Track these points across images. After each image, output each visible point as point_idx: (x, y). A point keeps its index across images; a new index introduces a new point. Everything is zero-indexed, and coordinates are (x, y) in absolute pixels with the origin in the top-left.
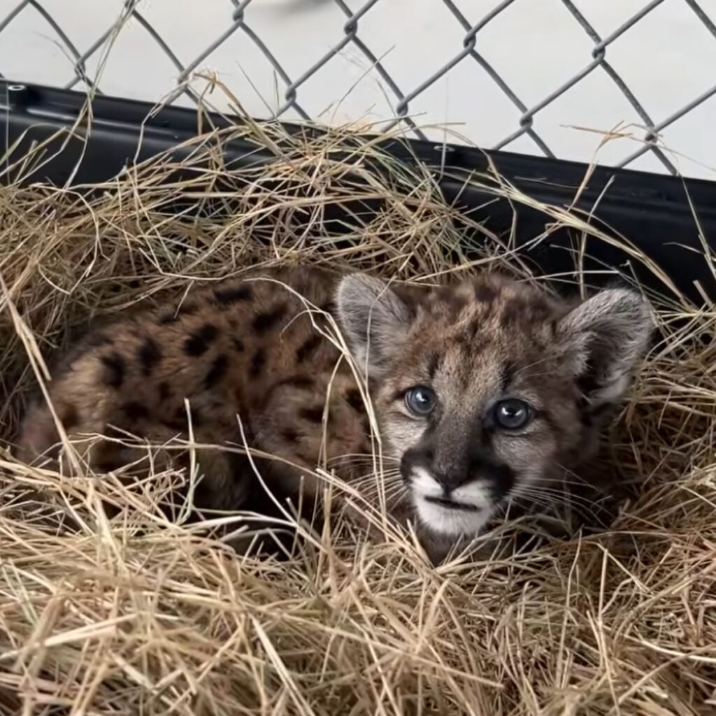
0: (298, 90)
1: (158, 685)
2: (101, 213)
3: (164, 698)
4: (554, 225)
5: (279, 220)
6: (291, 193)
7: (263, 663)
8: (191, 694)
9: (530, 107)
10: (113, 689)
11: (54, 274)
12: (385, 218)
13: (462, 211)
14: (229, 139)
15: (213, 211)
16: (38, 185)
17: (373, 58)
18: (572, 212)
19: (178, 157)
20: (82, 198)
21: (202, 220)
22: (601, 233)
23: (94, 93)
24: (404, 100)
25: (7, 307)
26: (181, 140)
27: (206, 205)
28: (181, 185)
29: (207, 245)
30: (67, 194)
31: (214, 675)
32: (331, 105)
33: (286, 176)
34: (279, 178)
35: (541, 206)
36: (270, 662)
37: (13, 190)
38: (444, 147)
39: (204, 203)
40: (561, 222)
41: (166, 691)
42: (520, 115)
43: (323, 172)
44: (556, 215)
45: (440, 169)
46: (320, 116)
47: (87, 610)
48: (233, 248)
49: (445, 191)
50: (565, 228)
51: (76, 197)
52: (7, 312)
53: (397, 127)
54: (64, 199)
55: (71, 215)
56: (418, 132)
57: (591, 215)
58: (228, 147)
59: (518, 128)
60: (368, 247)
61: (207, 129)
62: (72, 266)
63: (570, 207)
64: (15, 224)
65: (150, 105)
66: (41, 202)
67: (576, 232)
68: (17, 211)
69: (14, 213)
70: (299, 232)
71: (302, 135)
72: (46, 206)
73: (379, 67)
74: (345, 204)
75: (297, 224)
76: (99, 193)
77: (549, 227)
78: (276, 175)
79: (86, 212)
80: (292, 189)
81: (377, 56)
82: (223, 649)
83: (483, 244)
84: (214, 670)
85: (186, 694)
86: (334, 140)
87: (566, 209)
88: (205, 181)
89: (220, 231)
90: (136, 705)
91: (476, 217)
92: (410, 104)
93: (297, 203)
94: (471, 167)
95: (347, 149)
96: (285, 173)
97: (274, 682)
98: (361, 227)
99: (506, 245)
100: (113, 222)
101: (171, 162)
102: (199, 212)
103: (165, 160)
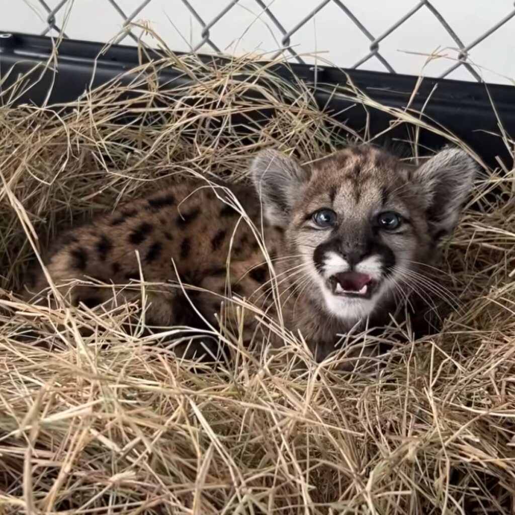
0: (210, 30)
1: (124, 449)
2: (71, 125)
3: (128, 458)
4: (396, 121)
5: (200, 126)
6: (207, 107)
7: (197, 430)
8: (147, 453)
9: (377, 37)
10: (91, 455)
11: (39, 172)
12: (275, 122)
13: (330, 114)
14: (162, 67)
15: (152, 120)
16: (24, 105)
17: (263, 6)
18: (408, 112)
19: (125, 82)
20: (57, 115)
21: (145, 127)
22: (429, 126)
23: (62, 38)
24: (287, 35)
25: (7, 196)
26: (127, 69)
27: (147, 116)
28: (129, 102)
29: (149, 145)
30: (45, 112)
31: (163, 440)
32: (233, 42)
33: (203, 94)
34: (198, 96)
35: (386, 109)
36: (203, 429)
37: (6, 109)
38: (316, 68)
39: (145, 115)
40: (401, 119)
41: (130, 452)
42: (370, 43)
43: (229, 91)
44: (397, 114)
45: (313, 85)
46: (226, 49)
47: (72, 399)
48: (168, 147)
49: (318, 100)
50: (404, 124)
51: (52, 114)
52: (7, 200)
53: (281, 56)
54: (43, 115)
55: (49, 127)
56: (298, 58)
57: (421, 113)
58: (161, 73)
59: (369, 52)
60: (264, 143)
61: (145, 61)
62: (51, 167)
63: (406, 109)
64: (8, 135)
65: (101, 45)
66: (27, 118)
67: (412, 126)
68: (9, 125)
69: (7, 127)
70: (216, 133)
71: (212, 63)
72: (31, 121)
73: (268, 11)
74: (246, 113)
75: (214, 128)
76: (69, 110)
77: (392, 123)
78: (195, 94)
79: (60, 125)
80: (208, 104)
81: (266, 4)
82: (168, 421)
83: (345, 137)
84: (162, 436)
85: (144, 454)
86: (237, 65)
87: (403, 110)
88: (145, 99)
89: (159, 135)
90: (109, 465)
91: (339, 118)
92: (291, 38)
93: (212, 114)
94: (335, 83)
95: (247, 73)
96: (202, 92)
97: (205, 443)
98: (259, 129)
99: (363, 137)
100: (80, 132)
101: (121, 86)
102: (143, 121)
103: (116, 85)
